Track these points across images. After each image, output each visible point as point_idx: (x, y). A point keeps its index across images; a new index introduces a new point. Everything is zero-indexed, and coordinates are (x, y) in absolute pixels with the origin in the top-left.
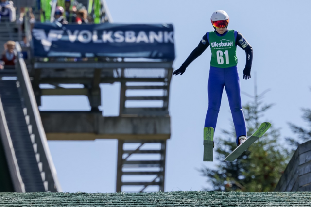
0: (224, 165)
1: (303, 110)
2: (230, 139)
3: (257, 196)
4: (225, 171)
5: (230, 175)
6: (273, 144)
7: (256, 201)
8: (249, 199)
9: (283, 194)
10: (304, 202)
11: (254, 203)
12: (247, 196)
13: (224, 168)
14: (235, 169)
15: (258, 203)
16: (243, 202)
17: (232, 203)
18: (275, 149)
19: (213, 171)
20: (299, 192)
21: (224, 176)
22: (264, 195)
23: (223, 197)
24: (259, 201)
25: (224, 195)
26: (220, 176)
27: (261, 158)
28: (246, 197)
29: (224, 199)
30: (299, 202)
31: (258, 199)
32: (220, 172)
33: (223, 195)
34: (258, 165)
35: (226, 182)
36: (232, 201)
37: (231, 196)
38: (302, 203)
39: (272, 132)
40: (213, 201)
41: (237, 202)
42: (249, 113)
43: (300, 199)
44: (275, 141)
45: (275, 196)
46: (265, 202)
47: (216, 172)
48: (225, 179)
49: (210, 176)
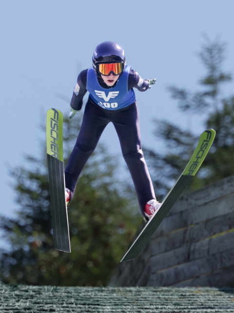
0: (29, 211)
1: (155, 121)
2: (38, 170)
3: (86, 294)
4: (29, 221)
5: (39, 227)
6: (107, 180)
7: (84, 304)
8: (73, 300)
9: (127, 291)
10: (160, 307)
11: (80, 308)
12: (70, 295)
13: (28, 217)
14: (46, 217)
15: (87, 306)
16: (65, 305)
17: (46, 307)
18: (111, 188)
19: (11, 221)
20: (152, 288)
21: (28, 229)
22: (97, 292)
23: (32, 297)
24: (89, 304)
25: (34, 291)
26: (21, 228)
27: (87, 203)
28: (68, 297)
29: (34, 300)
30: (152, 307)
31: (87, 299)
32: (23, 222)
33: (32, 293)
34: (83, 212)
35: (31, 239)
36: (47, 303)
37: (43, 293)
38: (156, 308)
39: (105, 160)
40: (17, 304)
41: (54, 306)
42: (69, 128)
43: (154, 300)
44: (109, 174)
45: (115, 295)
46: (98, 305)
47: (16, 223)
48: (30, 234)
49: (7, 228)
